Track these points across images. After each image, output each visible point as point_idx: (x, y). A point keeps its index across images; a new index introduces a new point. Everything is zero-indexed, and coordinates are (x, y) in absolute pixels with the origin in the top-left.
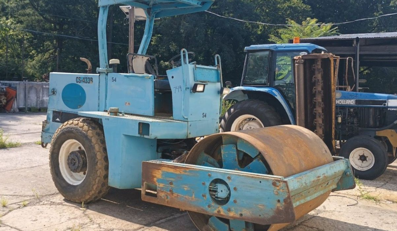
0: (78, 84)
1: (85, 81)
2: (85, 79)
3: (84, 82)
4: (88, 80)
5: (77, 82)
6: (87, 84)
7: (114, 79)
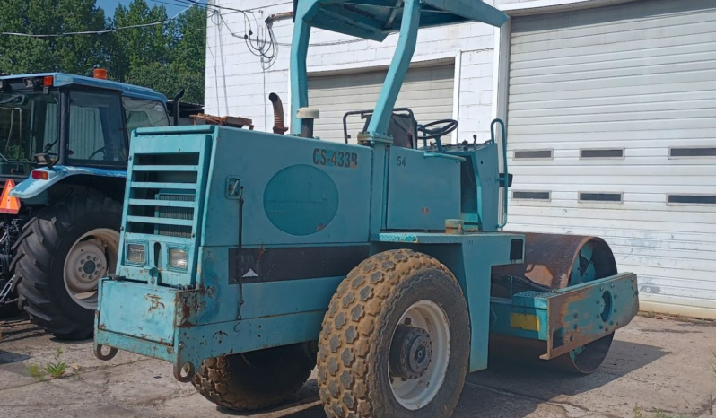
0: (319, 166)
1: (339, 160)
2: (339, 156)
3: (335, 162)
4: (345, 158)
5: (316, 163)
6: (344, 168)
7: (402, 159)
